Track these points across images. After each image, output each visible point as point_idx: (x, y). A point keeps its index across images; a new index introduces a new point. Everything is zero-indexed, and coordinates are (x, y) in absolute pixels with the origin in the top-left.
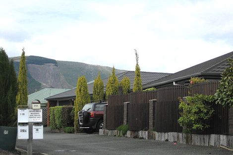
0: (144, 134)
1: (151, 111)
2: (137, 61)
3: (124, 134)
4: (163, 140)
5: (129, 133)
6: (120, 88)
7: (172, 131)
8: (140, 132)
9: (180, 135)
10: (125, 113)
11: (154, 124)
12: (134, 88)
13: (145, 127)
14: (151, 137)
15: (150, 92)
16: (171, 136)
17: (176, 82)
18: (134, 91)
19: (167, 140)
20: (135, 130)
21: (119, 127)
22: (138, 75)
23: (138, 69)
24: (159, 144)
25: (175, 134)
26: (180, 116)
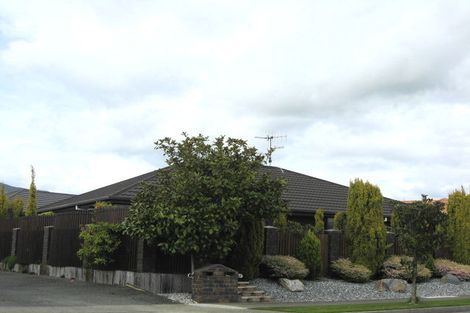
0: (35, 268)
1: (46, 240)
2: (33, 178)
3: (12, 267)
4: (58, 276)
5: (17, 267)
6: (10, 211)
7: (70, 266)
8: (31, 266)
9: (80, 270)
10: (14, 242)
11: (48, 256)
12: (27, 211)
13: (37, 259)
14: (44, 272)
15: (48, 217)
16: (68, 272)
17: (79, 206)
18: (26, 215)
19: (63, 277)
20: (24, 263)
21: (6, 259)
22: (33, 196)
23: (33, 187)
24: (54, 281)
25: (73, 269)
26: (81, 247)
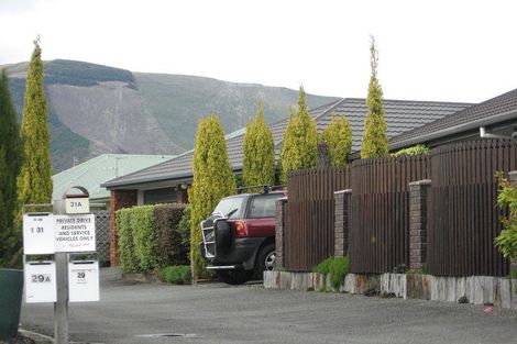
0: (394, 282)
1: (415, 215)
2: (374, 66)
3: (339, 283)
4: (452, 298)
5: (351, 280)
6: (323, 149)
7: (478, 272)
8: (385, 278)
9: (504, 283)
10: (339, 222)
11: (423, 253)
12: (363, 148)
13: (397, 260)
14: (416, 290)
15: (413, 159)
16: (475, 287)
17: (488, 128)
18: (364, 156)
19: (464, 300)
20: (368, 270)
21: (322, 265)
22: (376, 111)
23: (375, 92)
24: (442, 311)
25: (489, 280)
26: (502, 227)
